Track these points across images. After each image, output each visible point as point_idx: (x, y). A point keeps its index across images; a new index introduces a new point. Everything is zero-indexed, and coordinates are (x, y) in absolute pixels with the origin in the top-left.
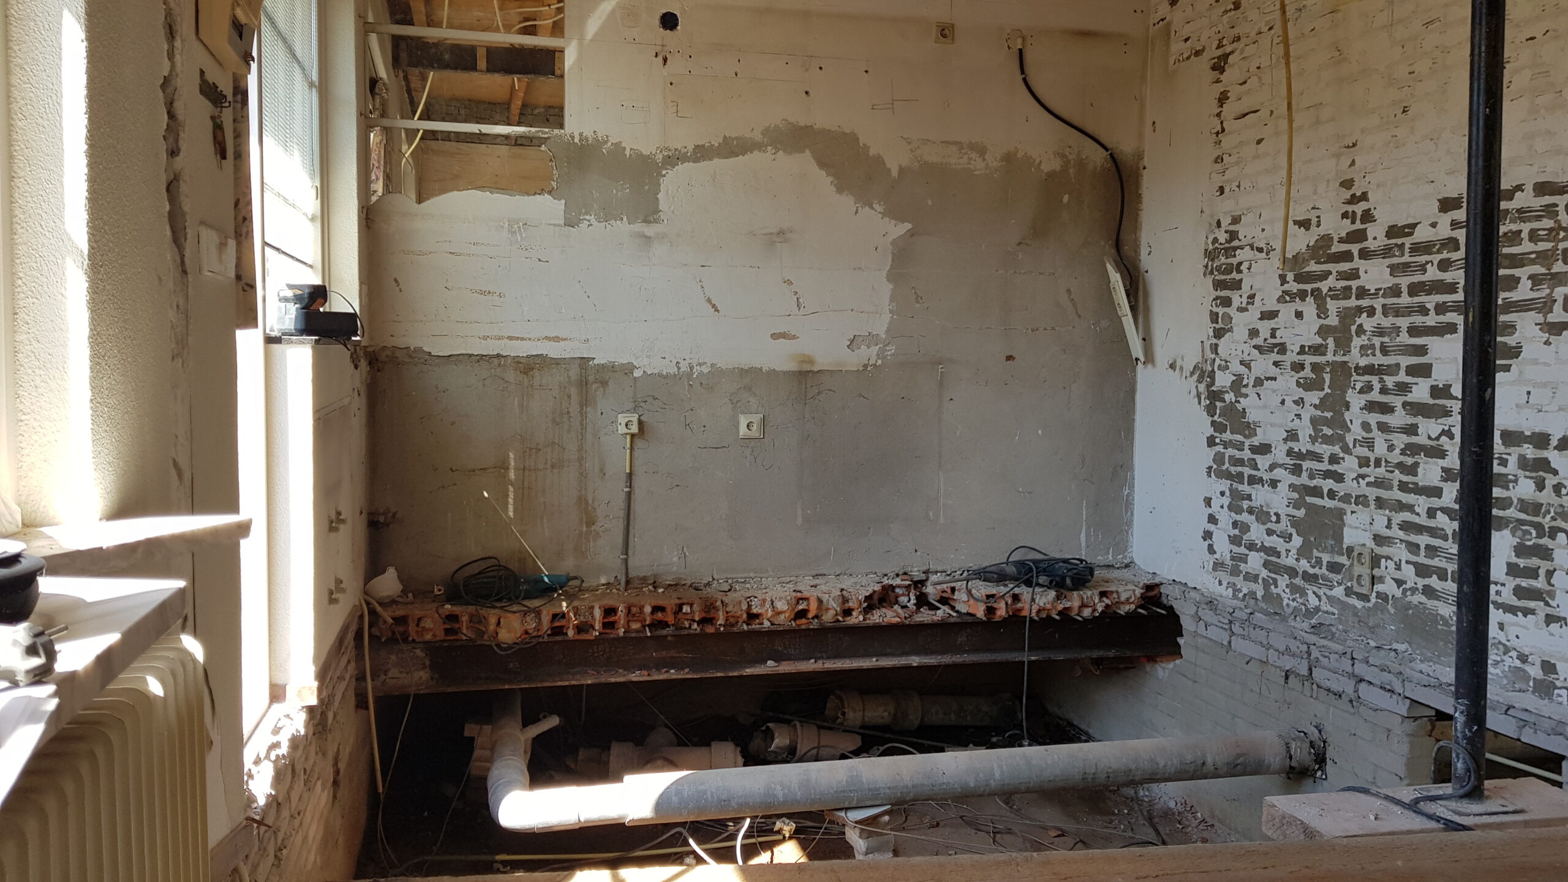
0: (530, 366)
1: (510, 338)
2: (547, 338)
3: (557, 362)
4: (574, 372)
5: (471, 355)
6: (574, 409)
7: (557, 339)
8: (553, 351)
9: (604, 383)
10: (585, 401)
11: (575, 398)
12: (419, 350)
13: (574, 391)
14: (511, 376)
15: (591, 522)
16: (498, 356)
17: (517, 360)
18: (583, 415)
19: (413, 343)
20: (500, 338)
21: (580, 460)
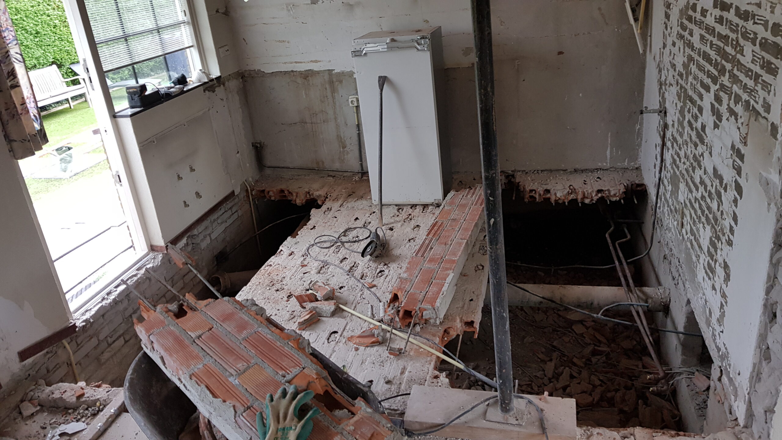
0: (307, 75)
1: (296, 62)
2: (311, 61)
3: (318, 72)
4: (327, 77)
5: (281, 72)
6: (329, 94)
7: (316, 61)
8: (315, 67)
9: (341, 82)
10: (334, 91)
11: (329, 90)
12: (259, 70)
13: (328, 86)
14: (299, 80)
15: (344, 147)
16: (292, 71)
17: (301, 73)
18: (333, 98)
19: (257, 68)
20: (291, 63)
21: (336, 118)
